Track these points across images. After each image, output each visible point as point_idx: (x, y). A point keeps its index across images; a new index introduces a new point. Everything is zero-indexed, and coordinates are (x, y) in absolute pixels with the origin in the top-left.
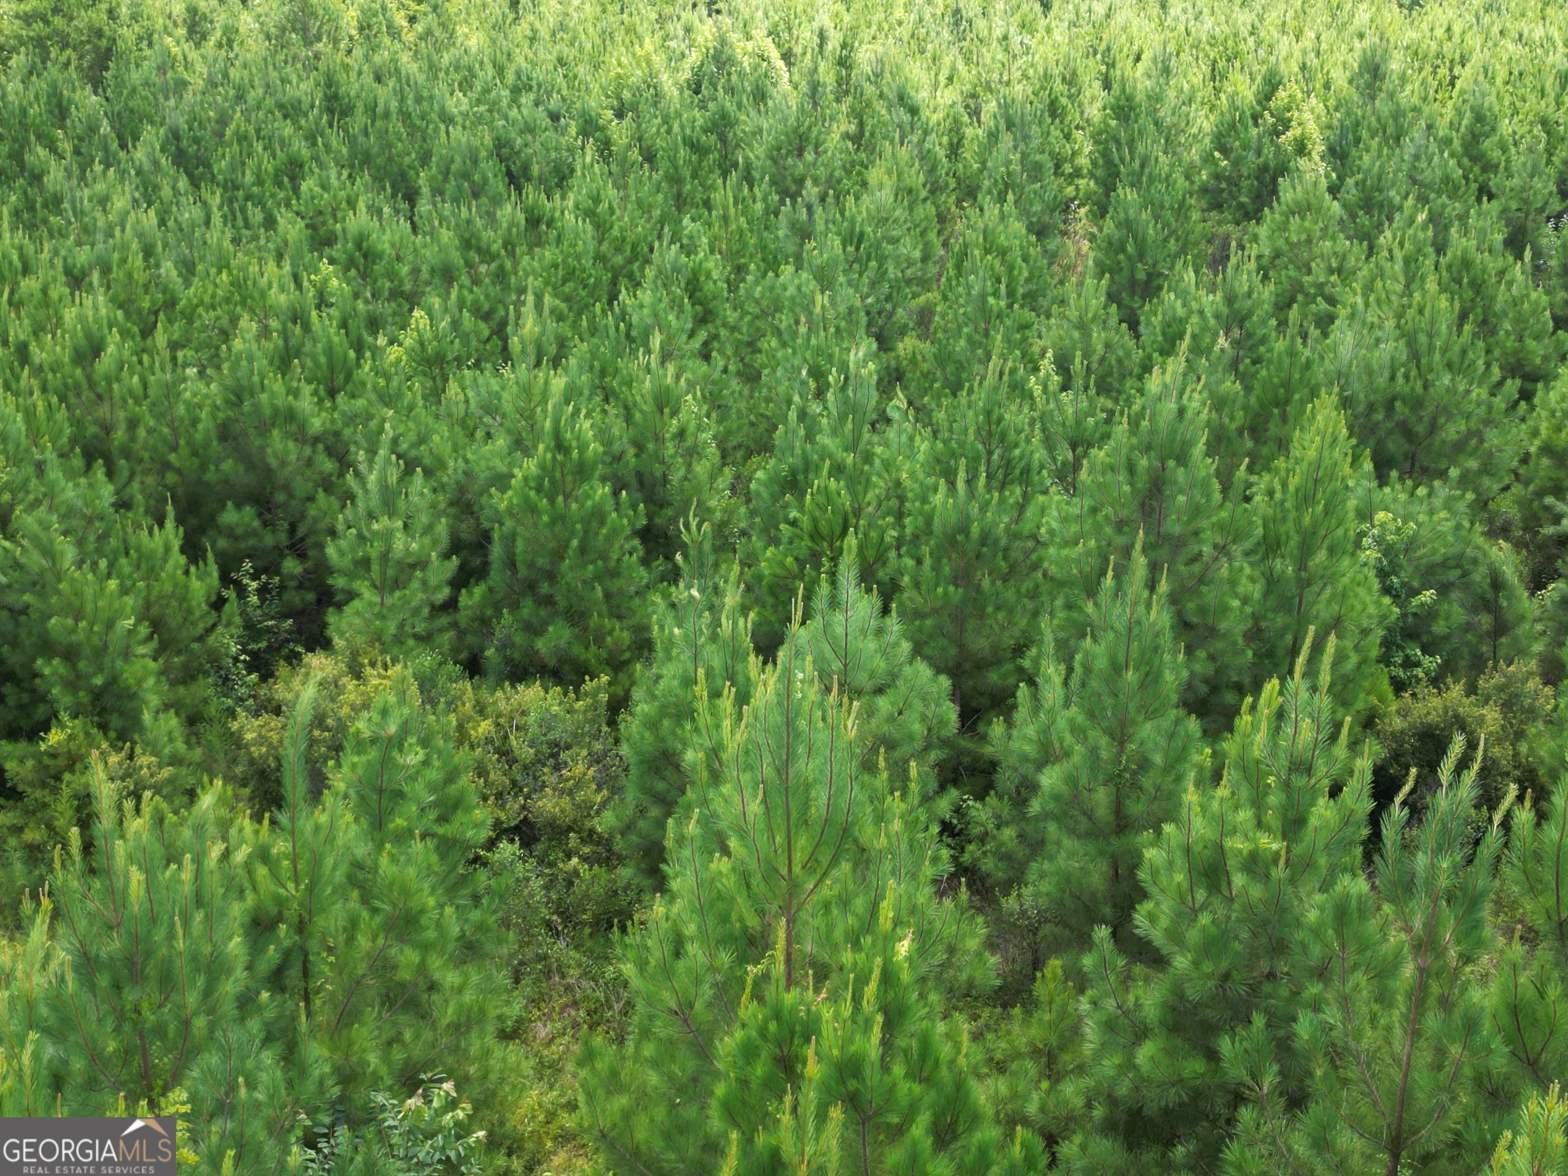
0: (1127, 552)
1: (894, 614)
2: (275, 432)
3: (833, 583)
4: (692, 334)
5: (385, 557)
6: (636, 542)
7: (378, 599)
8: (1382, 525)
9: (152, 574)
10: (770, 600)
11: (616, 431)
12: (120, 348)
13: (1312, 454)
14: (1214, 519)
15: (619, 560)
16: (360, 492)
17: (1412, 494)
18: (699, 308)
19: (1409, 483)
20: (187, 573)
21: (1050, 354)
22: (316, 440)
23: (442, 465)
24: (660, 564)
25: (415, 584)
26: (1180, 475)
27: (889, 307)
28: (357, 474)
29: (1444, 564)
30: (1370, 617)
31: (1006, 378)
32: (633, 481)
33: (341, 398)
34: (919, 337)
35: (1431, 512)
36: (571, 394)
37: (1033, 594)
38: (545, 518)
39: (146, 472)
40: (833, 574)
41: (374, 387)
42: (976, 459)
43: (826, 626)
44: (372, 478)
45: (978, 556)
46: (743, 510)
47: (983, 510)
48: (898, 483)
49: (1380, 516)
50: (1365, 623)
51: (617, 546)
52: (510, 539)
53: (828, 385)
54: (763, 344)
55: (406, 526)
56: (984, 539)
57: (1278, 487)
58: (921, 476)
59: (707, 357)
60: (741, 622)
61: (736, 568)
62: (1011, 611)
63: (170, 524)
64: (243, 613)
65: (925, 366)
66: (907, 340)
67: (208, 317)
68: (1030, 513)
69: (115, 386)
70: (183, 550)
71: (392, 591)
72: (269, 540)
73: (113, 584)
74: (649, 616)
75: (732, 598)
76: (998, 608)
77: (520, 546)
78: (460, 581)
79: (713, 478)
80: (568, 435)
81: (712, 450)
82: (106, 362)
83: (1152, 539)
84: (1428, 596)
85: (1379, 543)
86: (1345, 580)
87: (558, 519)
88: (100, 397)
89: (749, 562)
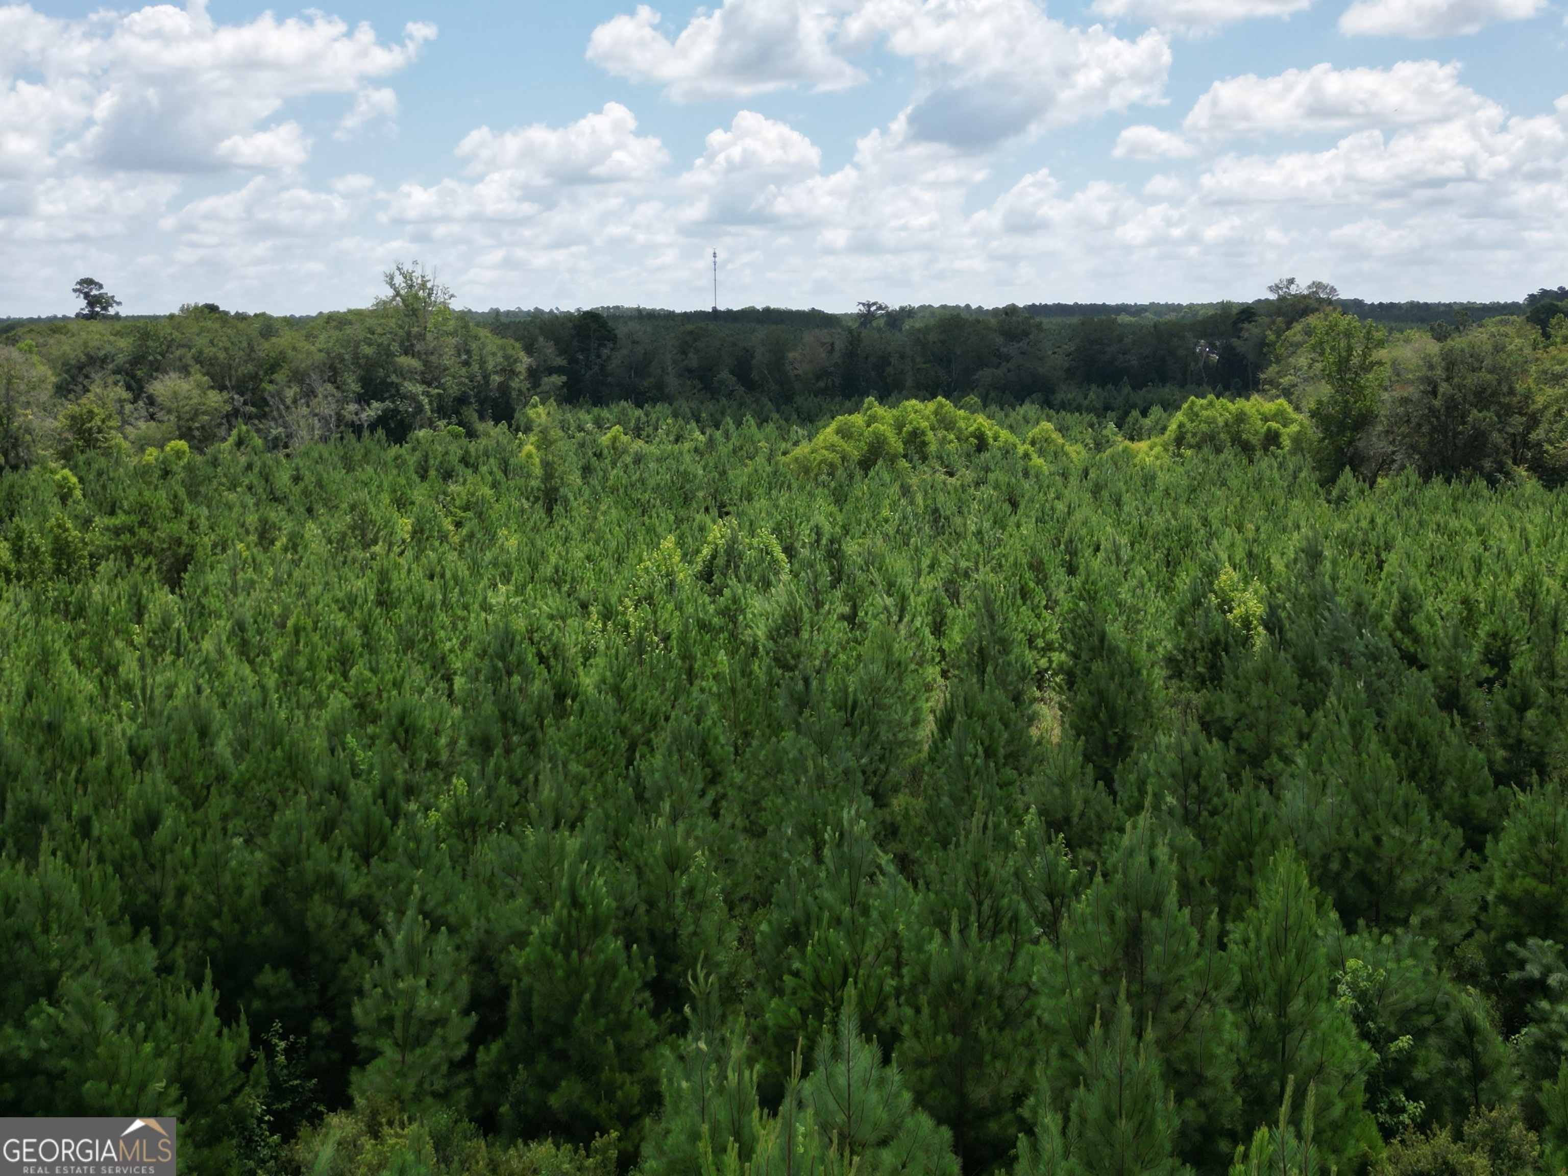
0: (1114, 999)
1: (894, 1064)
2: (317, 897)
3: (836, 1033)
4: (703, 794)
5: (408, 1016)
6: (647, 995)
7: (398, 1057)
8: (1354, 972)
9: (187, 1035)
10: (775, 1051)
11: (628, 887)
12: (176, 819)
13: (1278, 904)
14: (1193, 968)
15: (630, 1012)
16: (387, 952)
17: (1379, 942)
18: (708, 770)
19: (1376, 930)
20: (219, 1034)
21: (1033, 809)
22: (352, 904)
23: (468, 925)
24: (668, 1016)
25: (435, 1042)
26: (1155, 925)
27: (883, 767)
28: (385, 934)
29: (1417, 1010)
30: (1351, 1063)
31: (990, 832)
32: (643, 935)
33: (374, 861)
34: (912, 794)
35: (1398, 960)
36: (586, 853)
37: (1029, 1043)
38: (560, 973)
39: (190, 937)
40: (834, 1024)
41: (405, 850)
42: (967, 909)
43: (829, 1077)
44: (399, 938)
45: (975, 1004)
46: (749, 962)
47: (977, 960)
48: (895, 934)
49: (1351, 963)
50: (1347, 1068)
51: (628, 998)
52: (527, 995)
53: (825, 842)
54: (767, 803)
55: (429, 984)
56: (980, 987)
57: (1252, 936)
58: (916, 927)
59: (716, 815)
60: (747, 1074)
61: (742, 1019)
62: (1008, 1059)
63: (207, 987)
64: (270, 1074)
65: (917, 822)
66: (901, 796)
67: (259, 790)
68: (1020, 962)
69: (168, 857)
70: (217, 1013)
71: (413, 1049)
72: (301, 1001)
73: (148, 1047)
74: (659, 1069)
75: (737, 1051)
76: (995, 1057)
77: (536, 1001)
78: (477, 1039)
79: (721, 930)
80: (583, 892)
81: (720, 903)
82: (162, 835)
83: (1136, 988)
84: (1405, 1041)
85: (1353, 990)
86: (1324, 1026)
87: (574, 973)
88: (153, 867)
89: (755, 1012)
